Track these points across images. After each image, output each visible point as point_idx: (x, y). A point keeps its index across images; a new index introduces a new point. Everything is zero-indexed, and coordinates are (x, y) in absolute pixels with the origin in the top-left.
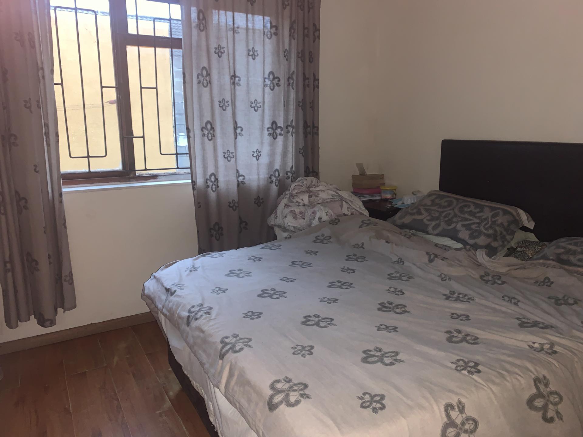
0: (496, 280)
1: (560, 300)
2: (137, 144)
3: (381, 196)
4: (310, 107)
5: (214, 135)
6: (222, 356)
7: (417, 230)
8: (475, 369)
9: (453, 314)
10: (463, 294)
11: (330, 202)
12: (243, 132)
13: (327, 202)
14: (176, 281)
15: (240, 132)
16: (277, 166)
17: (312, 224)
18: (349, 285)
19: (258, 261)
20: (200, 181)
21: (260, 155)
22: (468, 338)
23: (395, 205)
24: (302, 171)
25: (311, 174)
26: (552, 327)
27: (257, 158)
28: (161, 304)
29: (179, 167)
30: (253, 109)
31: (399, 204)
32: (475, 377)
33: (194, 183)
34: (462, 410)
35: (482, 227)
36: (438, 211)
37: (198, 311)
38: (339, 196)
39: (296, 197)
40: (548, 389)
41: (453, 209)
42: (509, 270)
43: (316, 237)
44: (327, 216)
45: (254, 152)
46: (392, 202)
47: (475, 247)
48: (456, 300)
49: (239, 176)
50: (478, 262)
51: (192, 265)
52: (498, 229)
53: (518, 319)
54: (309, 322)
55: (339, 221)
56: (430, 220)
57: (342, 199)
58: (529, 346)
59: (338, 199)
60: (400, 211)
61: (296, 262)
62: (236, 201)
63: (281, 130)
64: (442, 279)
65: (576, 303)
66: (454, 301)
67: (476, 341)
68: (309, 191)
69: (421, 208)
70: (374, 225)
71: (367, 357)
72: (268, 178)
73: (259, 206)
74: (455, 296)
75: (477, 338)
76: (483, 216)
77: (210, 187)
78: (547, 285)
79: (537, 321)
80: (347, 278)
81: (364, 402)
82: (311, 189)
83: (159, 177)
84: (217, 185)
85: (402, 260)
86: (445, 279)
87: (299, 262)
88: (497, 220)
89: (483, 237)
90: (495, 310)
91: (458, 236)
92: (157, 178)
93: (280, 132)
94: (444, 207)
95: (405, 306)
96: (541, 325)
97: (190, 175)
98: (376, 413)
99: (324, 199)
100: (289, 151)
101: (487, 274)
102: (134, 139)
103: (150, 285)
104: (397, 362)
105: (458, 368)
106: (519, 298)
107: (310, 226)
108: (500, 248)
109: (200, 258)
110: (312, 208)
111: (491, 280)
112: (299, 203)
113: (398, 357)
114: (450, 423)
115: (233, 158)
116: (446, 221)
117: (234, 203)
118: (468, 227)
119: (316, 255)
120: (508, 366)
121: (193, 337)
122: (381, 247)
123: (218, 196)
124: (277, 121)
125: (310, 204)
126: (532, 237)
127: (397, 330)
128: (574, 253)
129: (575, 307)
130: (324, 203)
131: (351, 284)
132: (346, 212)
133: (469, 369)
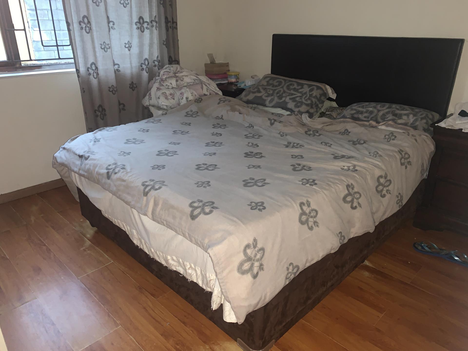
0: (316, 133)
1: (356, 142)
2: (19, 36)
3: (228, 80)
4: (170, 5)
5: (90, 29)
6: (146, 194)
7: (258, 104)
8: (314, 183)
9: (292, 155)
10: (296, 143)
11: (193, 85)
12: (115, 26)
13: (190, 85)
14: (86, 149)
15: (113, 26)
16: (146, 56)
17: (181, 103)
18: (220, 144)
19: (146, 132)
20: (82, 70)
21: (131, 46)
22: (305, 168)
23: (240, 87)
24: (166, 60)
25: (174, 63)
26: (353, 157)
27: (129, 49)
28: (76, 168)
29: (61, 57)
30: (122, 5)
31: (242, 86)
32: (314, 187)
33: (78, 71)
34: (309, 205)
35: (303, 99)
36: (272, 90)
37: (115, 168)
38: (199, 80)
39: (165, 81)
40: (354, 191)
41: (282, 87)
42: (323, 127)
43: (186, 113)
44: (192, 96)
45: (126, 43)
46: (237, 85)
47: (301, 113)
48: (292, 147)
49: (114, 65)
50: (304, 123)
51: (94, 137)
52: (314, 100)
53: (332, 154)
54: (201, 168)
55: (202, 100)
56: (266, 96)
57: (201, 83)
58: (341, 168)
59: (199, 82)
60: (245, 91)
61: (176, 131)
62: (115, 86)
63: (148, 25)
64: (281, 136)
65: (365, 142)
66: (291, 148)
67: (310, 169)
68: (175, 76)
69: (260, 88)
70: (229, 102)
71: (246, 184)
72: (139, 66)
73: (133, 90)
74: (292, 145)
75: (310, 168)
76: (304, 91)
77: (92, 75)
78: (347, 134)
79: (343, 155)
80: (218, 139)
81: (252, 207)
82: (177, 75)
83: (43, 67)
84: (98, 73)
85: (252, 125)
86: (283, 135)
87: (179, 131)
88: (312, 94)
89: (304, 106)
90: (318, 151)
91: (287, 106)
92: (42, 68)
93: (147, 26)
94: (276, 86)
95: (261, 153)
96: (346, 157)
97: (74, 65)
98: (261, 211)
99: (188, 83)
100: (154, 42)
101: (309, 130)
102: (15, 31)
103: (61, 155)
104: (266, 184)
105: (304, 183)
106: (332, 143)
107: (179, 104)
108: (315, 114)
109: (98, 132)
110: (180, 90)
111: (312, 134)
112: (169, 86)
113: (266, 182)
114: (303, 213)
115: (109, 49)
116: (278, 97)
117: (113, 88)
118: (293, 100)
119: (190, 125)
120: (331, 180)
121: (115, 186)
122: (236, 117)
123: (99, 82)
124: (144, 17)
125: (177, 87)
126: (334, 104)
127: (260, 167)
128: (362, 113)
129: (364, 145)
130: (189, 86)
131: (222, 143)
132: (206, 93)
133: (310, 183)
